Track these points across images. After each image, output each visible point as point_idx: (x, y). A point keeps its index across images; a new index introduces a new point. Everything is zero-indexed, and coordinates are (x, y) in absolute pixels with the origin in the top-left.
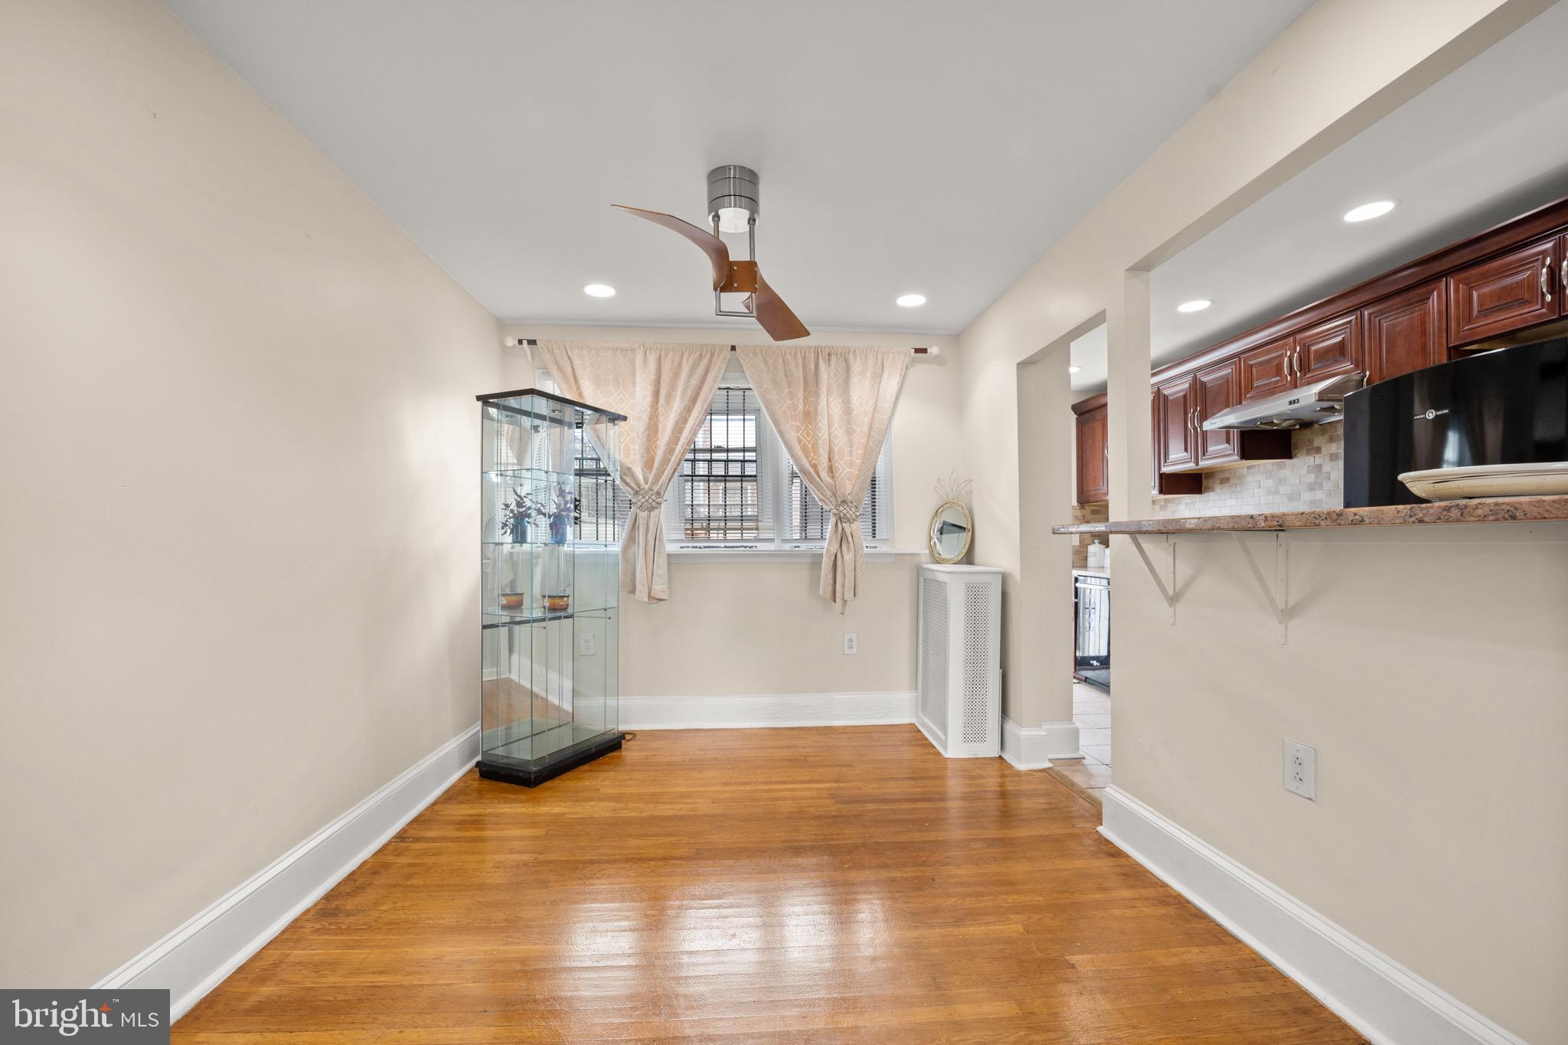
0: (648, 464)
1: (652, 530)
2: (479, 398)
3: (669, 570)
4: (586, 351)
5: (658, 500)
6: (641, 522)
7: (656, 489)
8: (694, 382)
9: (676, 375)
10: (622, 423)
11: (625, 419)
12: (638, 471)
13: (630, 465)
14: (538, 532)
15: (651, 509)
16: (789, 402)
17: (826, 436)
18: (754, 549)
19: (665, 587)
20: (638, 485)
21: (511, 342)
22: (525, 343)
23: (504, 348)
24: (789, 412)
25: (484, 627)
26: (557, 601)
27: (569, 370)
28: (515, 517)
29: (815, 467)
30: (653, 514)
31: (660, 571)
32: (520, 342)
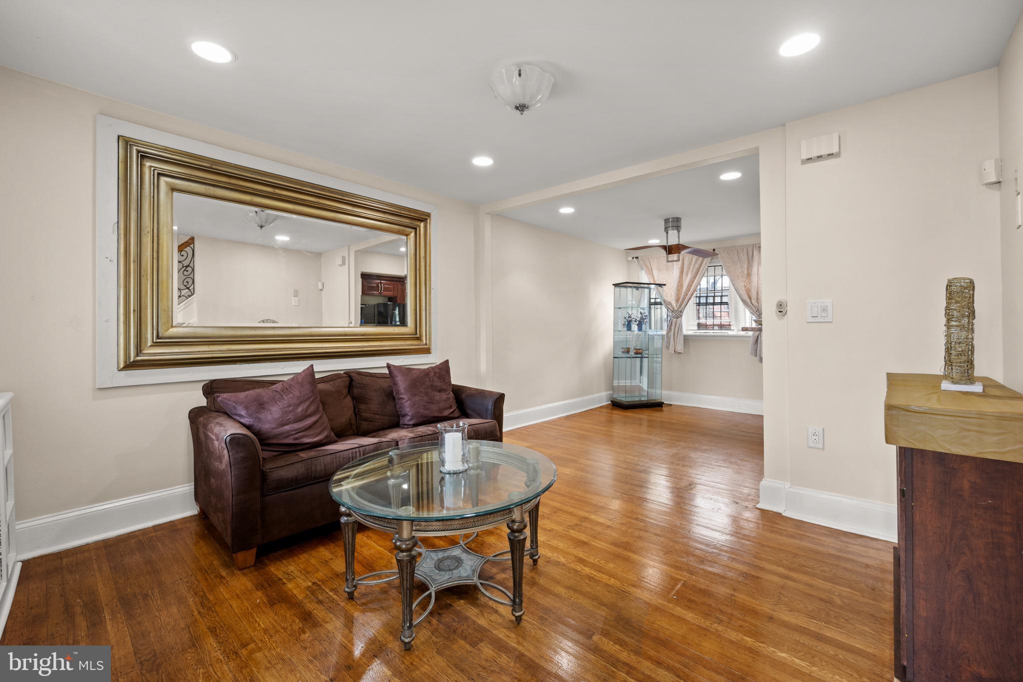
0: (677, 301)
1: (677, 326)
2: (613, 285)
3: (684, 342)
4: (655, 259)
5: (681, 314)
6: (673, 323)
7: (680, 310)
8: (697, 266)
9: (690, 264)
10: (664, 286)
11: (665, 285)
12: (674, 304)
13: (670, 301)
14: (635, 327)
15: (678, 318)
16: (740, 270)
17: (756, 284)
18: (726, 334)
19: (682, 348)
20: (673, 309)
21: (630, 259)
22: (634, 258)
23: (628, 261)
24: (740, 275)
25: (614, 358)
26: (638, 350)
27: (649, 267)
28: (628, 321)
29: (750, 298)
30: (678, 320)
31: (680, 342)
32: (633, 258)
